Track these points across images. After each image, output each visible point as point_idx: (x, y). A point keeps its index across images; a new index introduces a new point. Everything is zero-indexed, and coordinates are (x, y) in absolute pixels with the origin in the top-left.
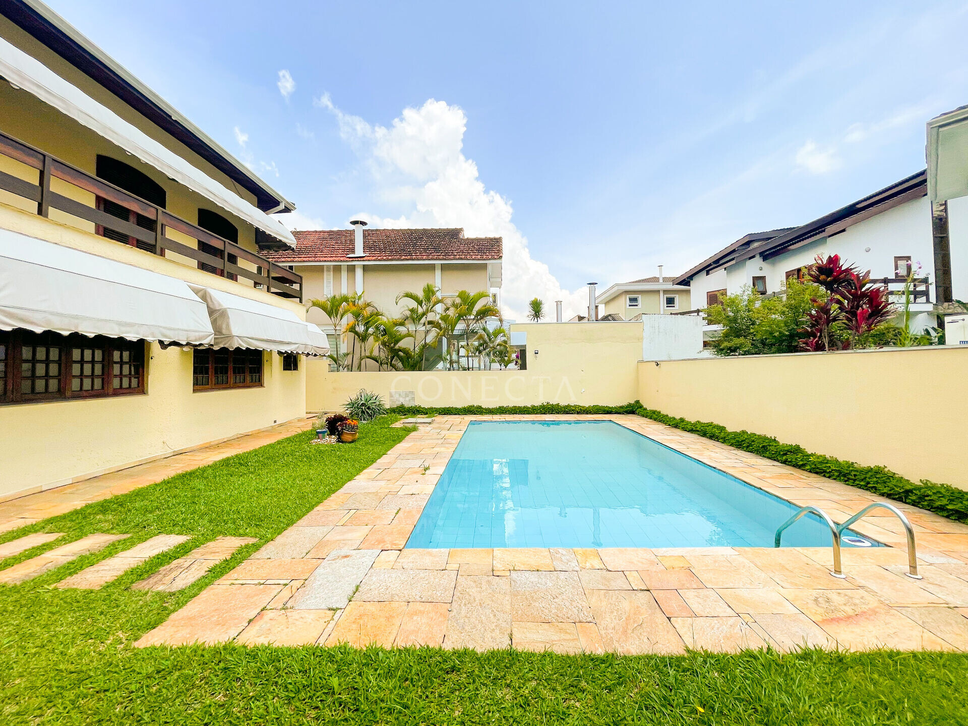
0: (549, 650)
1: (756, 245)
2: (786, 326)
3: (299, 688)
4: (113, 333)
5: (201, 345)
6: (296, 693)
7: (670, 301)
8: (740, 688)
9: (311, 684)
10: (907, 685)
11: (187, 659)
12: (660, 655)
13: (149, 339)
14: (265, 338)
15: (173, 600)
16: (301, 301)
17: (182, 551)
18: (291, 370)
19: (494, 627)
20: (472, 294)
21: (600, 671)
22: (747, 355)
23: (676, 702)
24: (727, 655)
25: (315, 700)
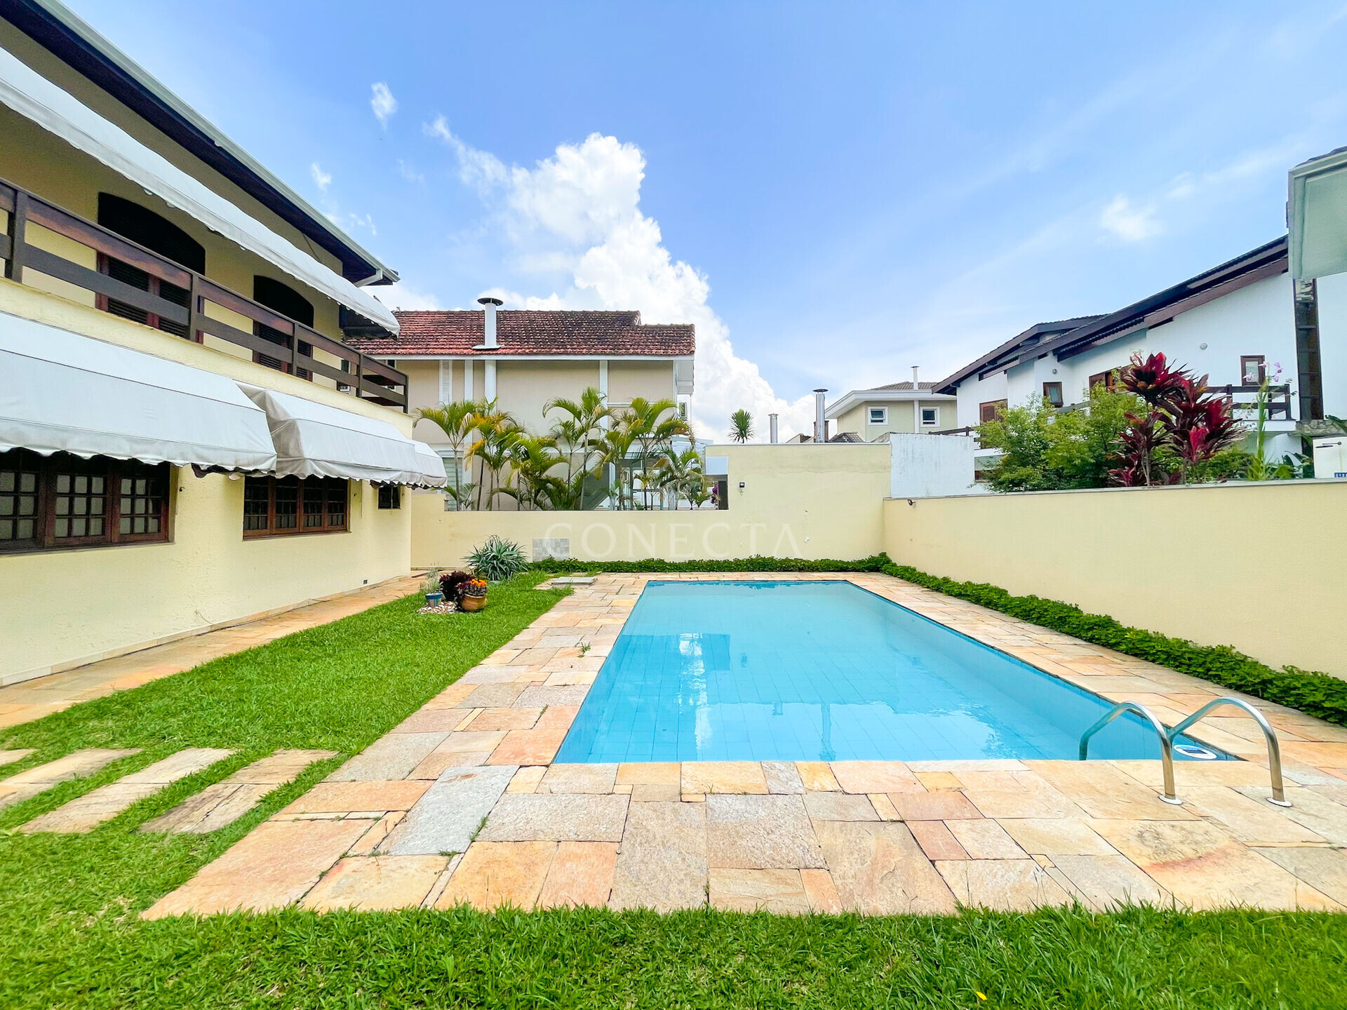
0: (762, 909)
1: (1048, 338)
2: (1090, 450)
3: (394, 974)
4: (121, 452)
5: (256, 471)
6: (389, 982)
7: (928, 416)
8: (1036, 963)
9: (413, 967)
10: (1276, 961)
11: (224, 936)
12: (920, 915)
13: (177, 462)
14: (353, 462)
15: (206, 845)
16: (405, 411)
17: (222, 771)
18: (389, 507)
19: (682, 877)
20: (651, 404)
21: (835, 939)
22: (1036, 490)
23: (945, 984)
24: (1015, 914)
25: (418, 991)
